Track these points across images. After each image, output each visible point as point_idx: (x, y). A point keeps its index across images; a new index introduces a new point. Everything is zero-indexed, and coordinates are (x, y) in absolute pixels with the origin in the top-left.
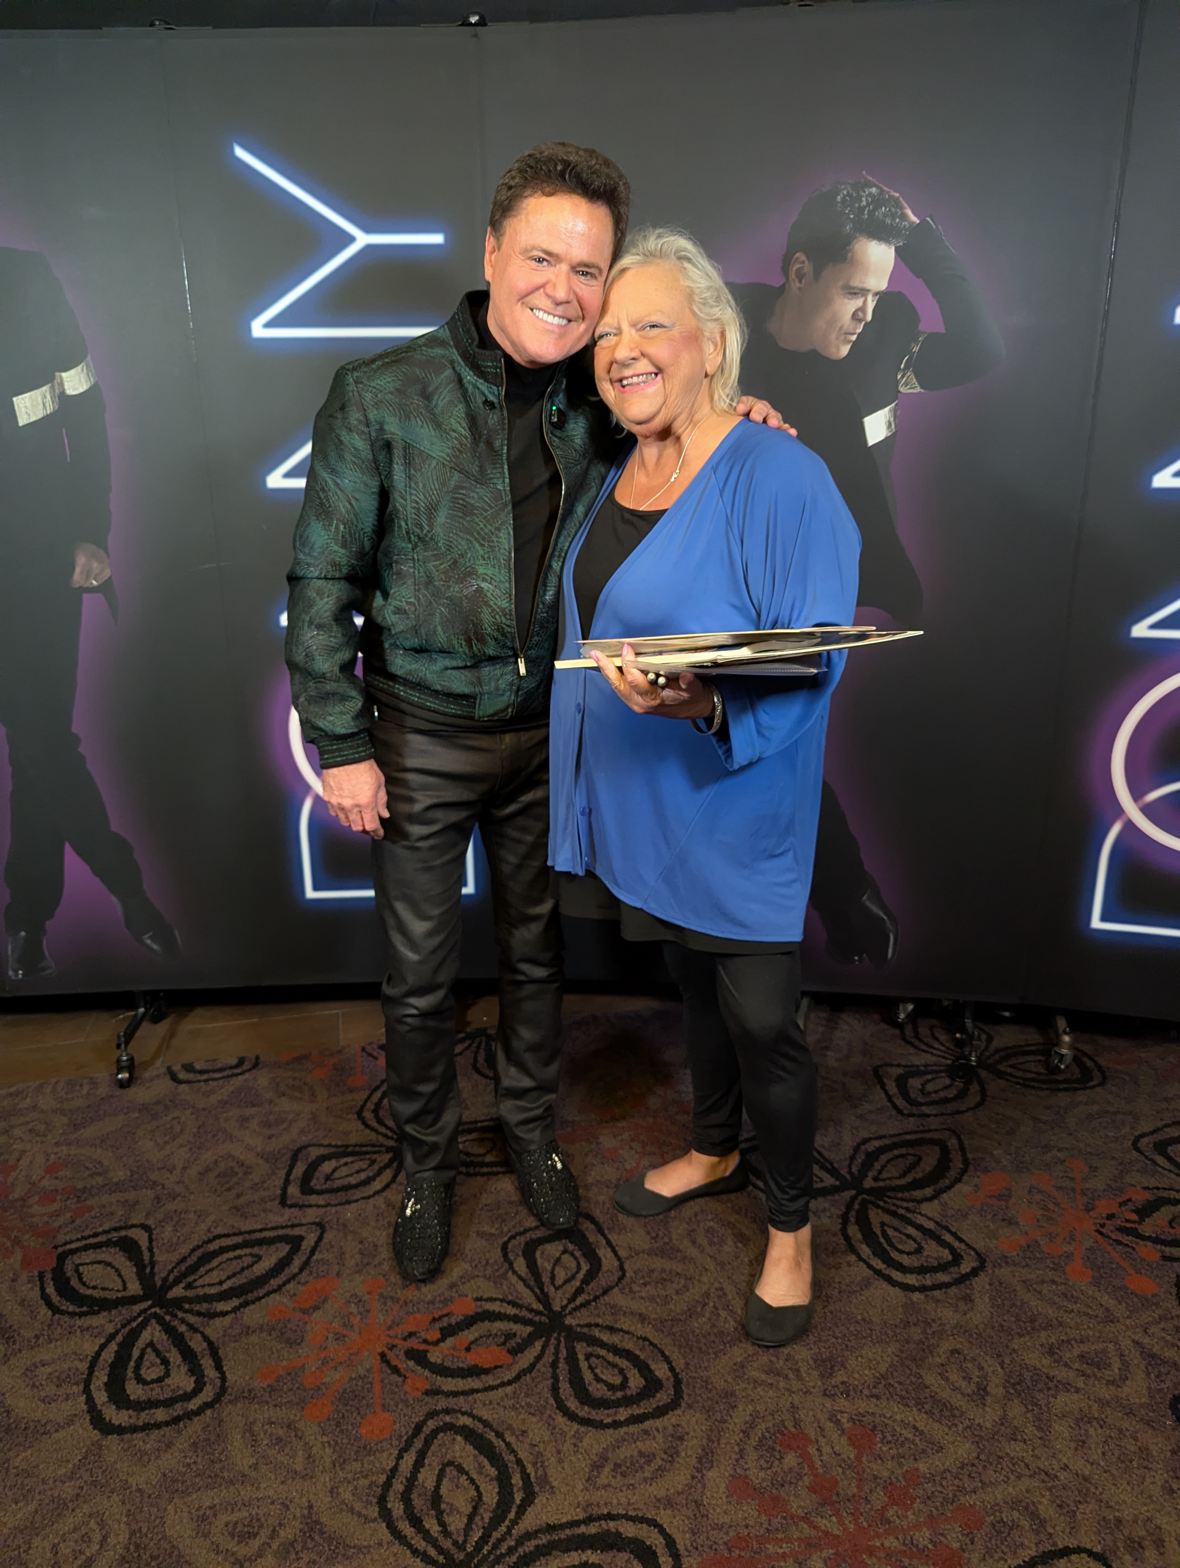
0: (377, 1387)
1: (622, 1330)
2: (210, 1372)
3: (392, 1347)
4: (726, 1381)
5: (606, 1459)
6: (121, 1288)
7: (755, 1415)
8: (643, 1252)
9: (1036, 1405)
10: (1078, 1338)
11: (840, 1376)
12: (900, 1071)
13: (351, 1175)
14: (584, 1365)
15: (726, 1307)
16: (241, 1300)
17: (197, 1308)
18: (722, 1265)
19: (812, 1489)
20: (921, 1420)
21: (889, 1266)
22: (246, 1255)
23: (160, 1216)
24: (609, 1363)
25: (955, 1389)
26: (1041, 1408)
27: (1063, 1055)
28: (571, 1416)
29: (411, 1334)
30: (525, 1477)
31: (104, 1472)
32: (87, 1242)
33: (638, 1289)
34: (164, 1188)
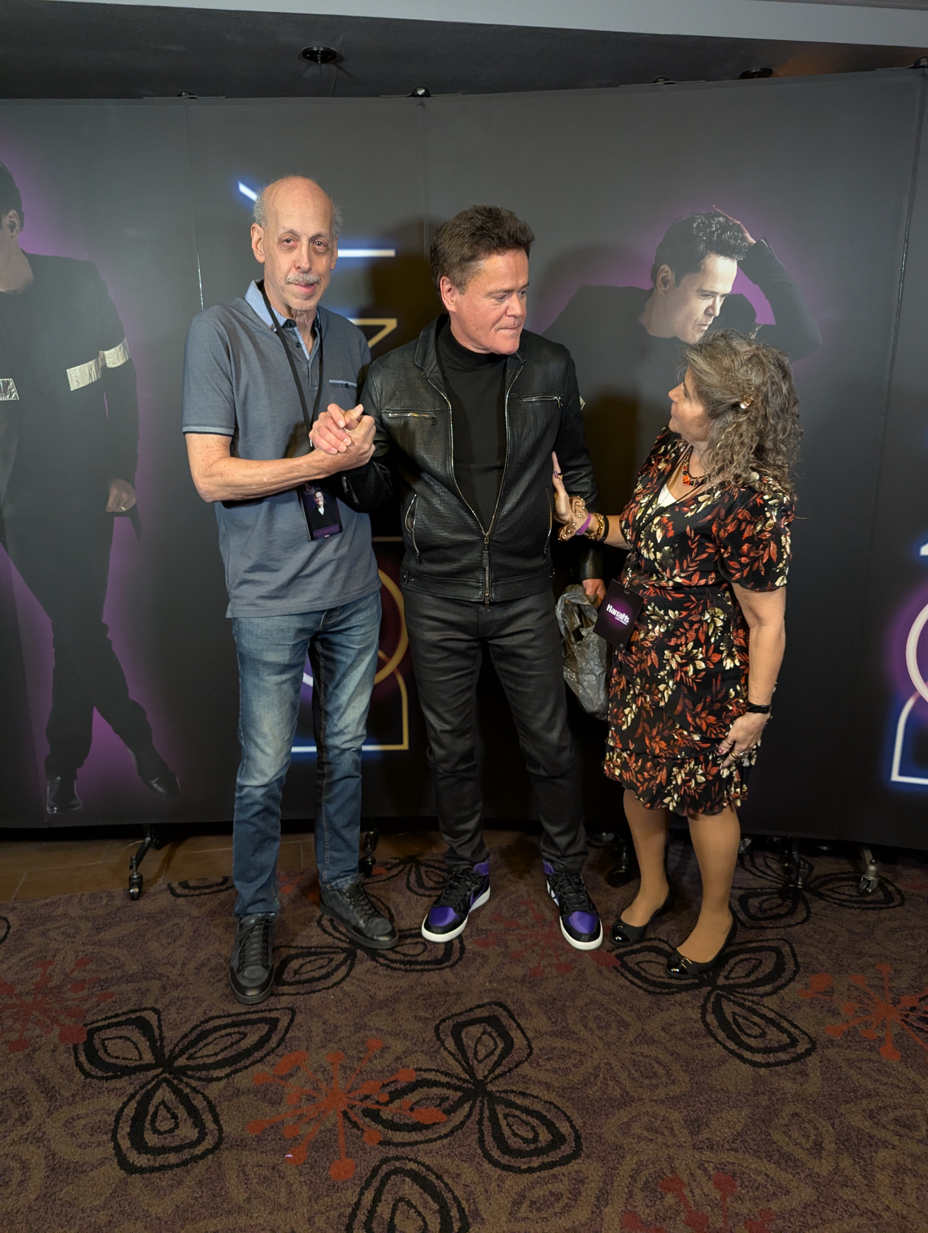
0: (342, 1139)
1: (532, 1095)
2: (211, 1126)
3: (352, 1107)
4: (616, 1136)
5: (524, 1198)
6: (138, 1058)
7: (640, 1163)
8: (546, 1033)
9: (862, 1158)
10: (893, 1105)
11: (705, 1134)
12: (742, 892)
13: (314, 970)
14: (503, 1123)
15: (613, 1078)
16: (232, 1069)
17: (198, 1074)
18: (609, 1044)
19: (688, 1223)
20: (771, 1169)
21: (740, 1047)
22: (235, 1033)
23: (166, 1001)
24: (523, 1121)
25: (796, 1144)
26: (865, 1161)
27: (870, 881)
28: (496, 1164)
29: (367, 1097)
30: (461, 1210)
31: (130, 1203)
32: (110, 1021)
33: (543, 1063)
34: (168, 979)
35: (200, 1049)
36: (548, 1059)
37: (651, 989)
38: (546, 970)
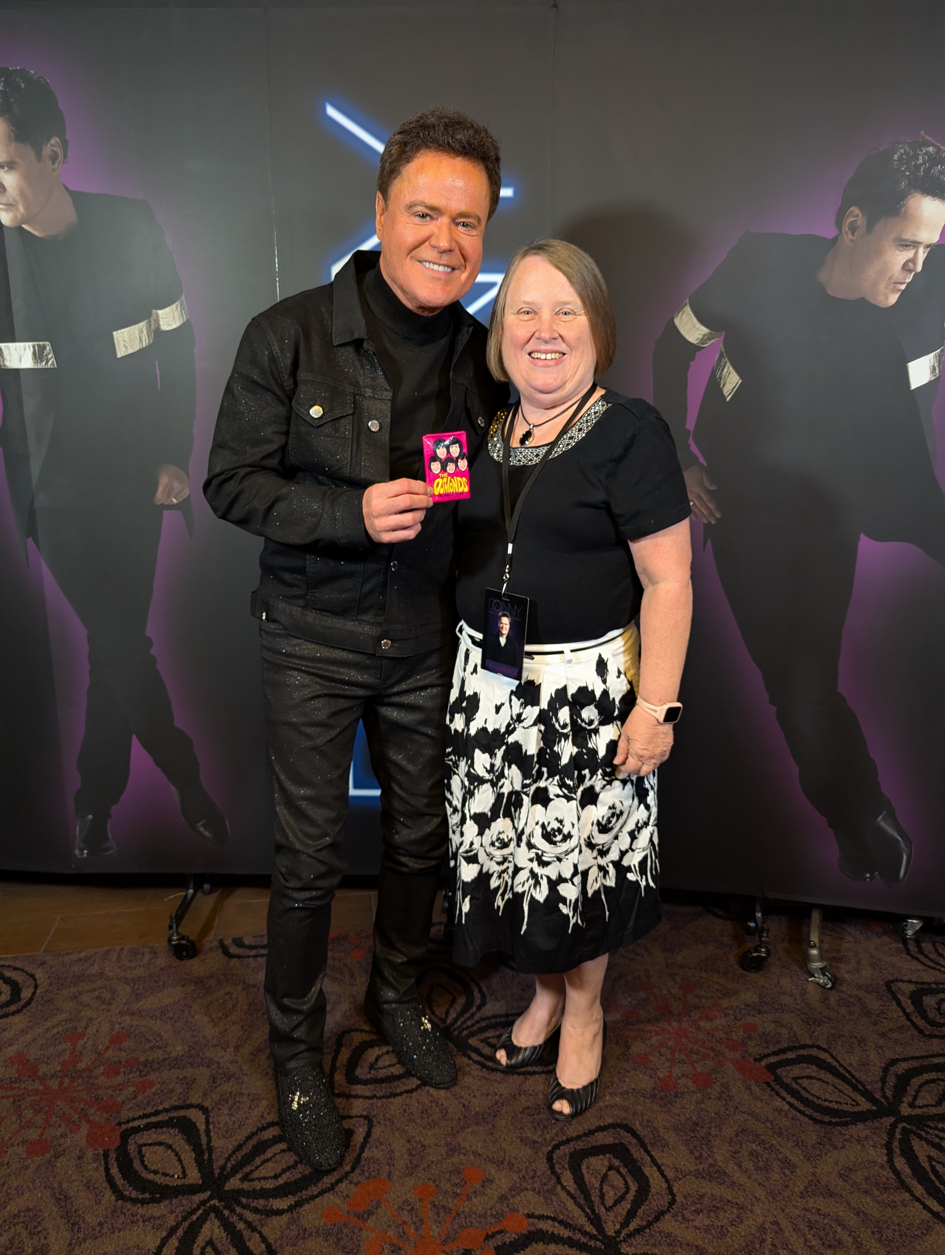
6: (181, 1175)
8: (690, 1173)
12: (912, 987)
13: (393, 1065)
16: (296, 1198)
17: (254, 1203)
18: (773, 1194)
23: (216, 1096)
29: (467, 1252)
32: (149, 1120)
33: (692, 1217)
34: (219, 1067)
35: (257, 1167)
36: (698, 1212)
37: (816, 1115)
38: (680, 1081)
